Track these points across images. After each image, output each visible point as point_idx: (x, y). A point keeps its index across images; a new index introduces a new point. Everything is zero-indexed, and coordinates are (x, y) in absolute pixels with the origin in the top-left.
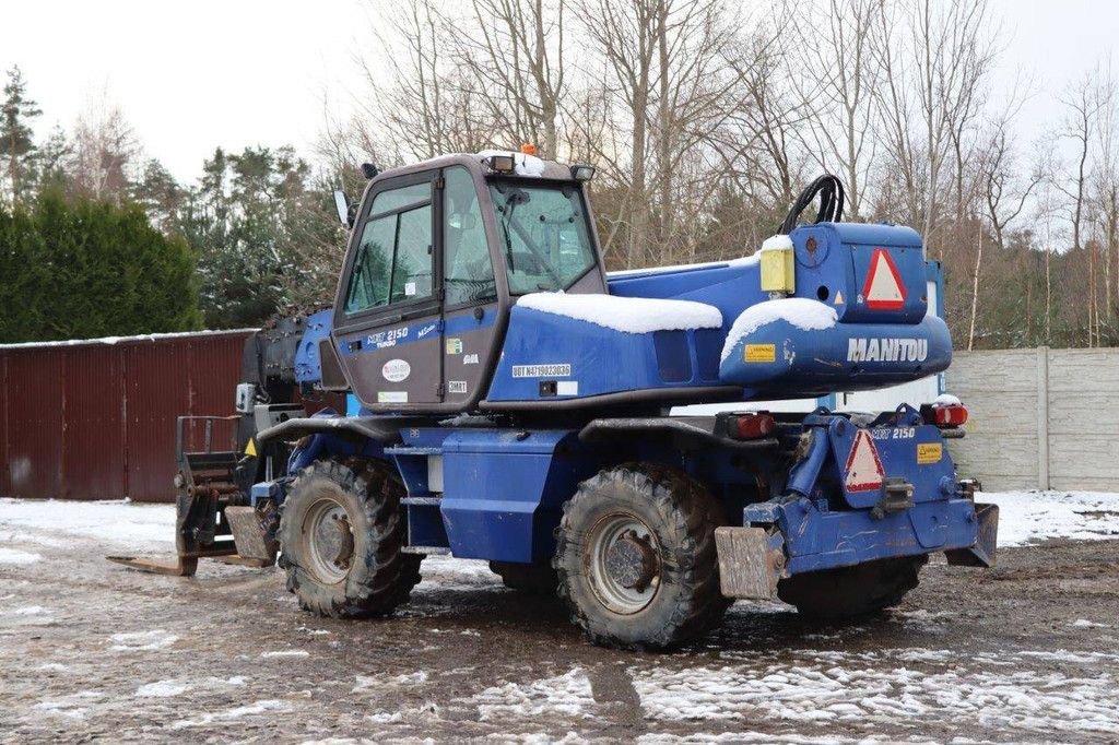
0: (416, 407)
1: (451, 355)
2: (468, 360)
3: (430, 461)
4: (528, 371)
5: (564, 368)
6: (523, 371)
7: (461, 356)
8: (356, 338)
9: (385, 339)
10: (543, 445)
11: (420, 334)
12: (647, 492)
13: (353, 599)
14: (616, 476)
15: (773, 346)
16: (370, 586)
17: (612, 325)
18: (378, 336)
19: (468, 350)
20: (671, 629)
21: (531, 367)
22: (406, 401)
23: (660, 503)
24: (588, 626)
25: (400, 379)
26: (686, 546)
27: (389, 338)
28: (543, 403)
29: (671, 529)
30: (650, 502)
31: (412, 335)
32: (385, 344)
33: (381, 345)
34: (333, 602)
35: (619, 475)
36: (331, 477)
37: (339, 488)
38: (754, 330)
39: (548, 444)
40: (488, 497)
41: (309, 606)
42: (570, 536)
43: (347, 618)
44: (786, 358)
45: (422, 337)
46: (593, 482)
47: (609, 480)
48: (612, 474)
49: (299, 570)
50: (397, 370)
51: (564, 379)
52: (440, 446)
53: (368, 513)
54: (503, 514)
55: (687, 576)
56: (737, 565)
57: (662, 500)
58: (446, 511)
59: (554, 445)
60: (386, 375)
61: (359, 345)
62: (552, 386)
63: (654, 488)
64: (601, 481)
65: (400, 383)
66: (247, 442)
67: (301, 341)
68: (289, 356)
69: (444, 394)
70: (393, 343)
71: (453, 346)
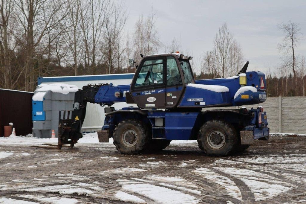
0: (157, 107)
1: (168, 96)
2: (173, 97)
3: (156, 119)
4: (192, 100)
5: (202, 99)
6: (190, 100)
7: (172, 97)
8: (138, 92)
9: (148, 92)
10: (194, 115)
11: (159, 92)
12: (223, 124)
13: (137, 150)
15: (248, 96)
16: (142, 147)
18: (146, 92)
19: (173, 95)
20: (228, 152)
22: (154, 106)
23: (226, 127)
24: (206, 152)
25: (152, 101)
26: (232, 135)
28: (196, 106)
29: (229, 132)
30: (224, 126)
31: (156, 92)
32: (148, 94)
33: (146, 94)
34: (131, 151)
35: (215, 121)
36: (131, 123)
37: (133, 125)
38: (244, 92)
39: (195, 115)
40: (179, 126)
41: (123, 152)
42: (203, 134)
43: (136, 154)
44: (251, 98)
46: (208, 122)
48: (213, 121)
50: (152, 99)
51: (202, 102)
52: (164, 116)
53: (142, 131)
54: (183, 130)
55: (232, 141)
56: (245, 138)
57: (226, 126)
58: (166, 130)
59: (197, 115)
60: (148, 100)
61: (139, 94)
62: (198, 103)
63: (224, 124)
64: (211, 122)
65: (152, 102)
66: (76, 117)
67: (97, 92)
68: (92, 96)
69: (166, 105)
70: (151, 93)
71: (169, 94)
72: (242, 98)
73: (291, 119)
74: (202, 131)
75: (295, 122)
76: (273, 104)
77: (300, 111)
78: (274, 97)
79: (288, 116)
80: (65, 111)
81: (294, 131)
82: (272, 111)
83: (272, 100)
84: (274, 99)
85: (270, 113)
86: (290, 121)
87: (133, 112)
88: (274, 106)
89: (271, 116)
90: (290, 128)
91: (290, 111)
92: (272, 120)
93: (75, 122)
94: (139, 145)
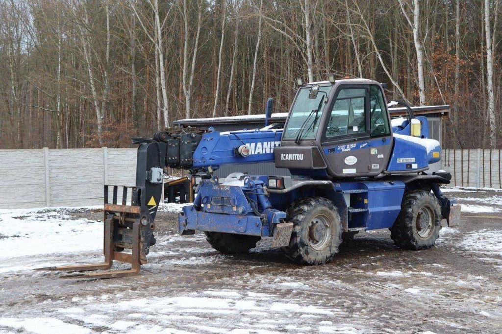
0: (359, 174)
1: (372, 155)
2: (379, 156)
5: (413, 160)
6: (401, 160)
7: (377, 155)
8: (332, 147)
9: (346, 148)
11: (361, 146)
18: (342, 146)
19: (379, 153)
21: (403, 159)
22: (355, 172)
27: (348, 148)
28: (408, 171)
31: (358, 147)
32: (346, 150)
33: (344, 150)
36: (324, 205)
37: (328, 209)
38: (434, 148)
45: (362, 148)
49: (308, 247)
50: (351, 160)
51: (414, 163)
52: (367, 189)
58: (370, 212)
59: (406, 185)
60: (346, 162)
62: (410, 165)
65: (352, 165)
66: (150, 199)
67: (196, 146)
68: (187, 153)
69: (370, 169)
70: (349, 150)
71: (374, 151)
72: (434, 157)
73: (61, 185)
74: (413, 210)
75: (67, 189)
76: (36, 161)
77: (74, 171)
78: (37, 150)
79: (57, 180)
80: (116, 188)
81: (65, 202)
82: (35, 172)
83: (35, 155)
84: (36, 152)
85: (32, 175)
86: (60, 188)
87: (327, 184)
88: (38, 164)
89: (34, 181)
90: (60, 198)
91: (60, 171)
92: (35, 188)
93: (152, 210)
94: (335, 245)
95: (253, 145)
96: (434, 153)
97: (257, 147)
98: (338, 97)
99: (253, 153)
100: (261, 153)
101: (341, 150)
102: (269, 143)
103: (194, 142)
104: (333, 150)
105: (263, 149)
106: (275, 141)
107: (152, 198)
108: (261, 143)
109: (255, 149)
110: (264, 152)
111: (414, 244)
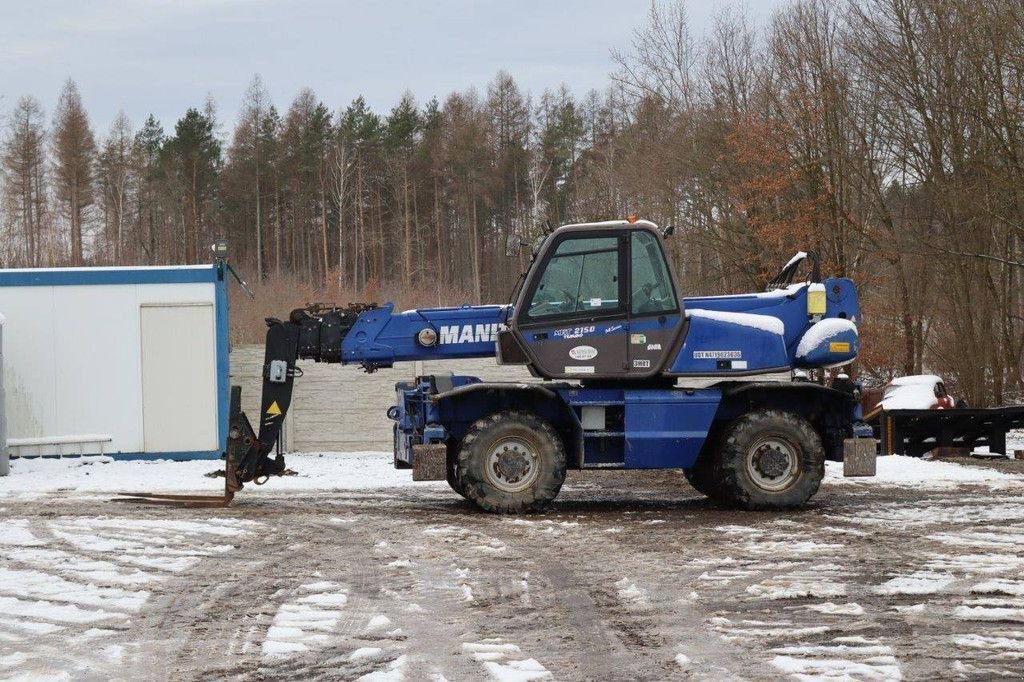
0: (602, 375)
1: (634, 345)
2: (650, 347)
3: (583, 411)
4: (707, 355)
5: (737, 354)
6: (702, 355)
7: (646, 345)
8: (541, 332)
10: (712, 398)
11: (607, 331)
12: (794, 422)
14: (772, 413)
15: (847, 344)
17: (770, 329)
18: (566, 330)
19: (650, 341)
21: (711, 352)
22: (593, 372)
23: (804, 428)
24: (748, 499)
25: (586, 358)
27: (576, 332)
28: (719, 373)
30: (797, 427)
31: (600, 331)
32: (572, 336)
33: (567, 336)
36: (520, 421)
38: (835, 335)
40: (665, 430)
41: (494, 508)
44: (855, 349)
45: (609, 333)
46: (754, 417)
47: (766, 416)
48: (769, 413)
50: (585, 352)
51: (736, 360)
52: (623, 400)
53: (555, 444)
54: (679, 439)
56: (857, 459)
58: (628, 439)
59: (720, 398)
60: (573, 356)
62: (727, 363)
63: (799, 420)
65: (586, 361)
66: (270, 405)
67: (348, 330)
68: (331, 341)
69: (629, 368)
70: (581, 335)
71: (637, 339)
72: (831, 351)
74: (735, 440)
93: (270, 421)
94: (544, 486)
95: (455, 329)
96: (832, 345)
97: (464, 331)
98: (558, 252)
99: (455, 342)
100: (471, 340)
101: (562, 337)
102: (488, 326)
103: (345, 324)
104: (545, 336)
105: (474, 335)
106: (498, 322)
107: (275, 404)
108: (470, 327)
109: (459, 336)
110: (477, 340)
111: (744, 499)
